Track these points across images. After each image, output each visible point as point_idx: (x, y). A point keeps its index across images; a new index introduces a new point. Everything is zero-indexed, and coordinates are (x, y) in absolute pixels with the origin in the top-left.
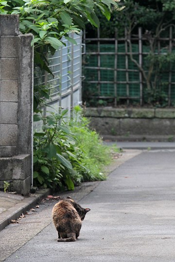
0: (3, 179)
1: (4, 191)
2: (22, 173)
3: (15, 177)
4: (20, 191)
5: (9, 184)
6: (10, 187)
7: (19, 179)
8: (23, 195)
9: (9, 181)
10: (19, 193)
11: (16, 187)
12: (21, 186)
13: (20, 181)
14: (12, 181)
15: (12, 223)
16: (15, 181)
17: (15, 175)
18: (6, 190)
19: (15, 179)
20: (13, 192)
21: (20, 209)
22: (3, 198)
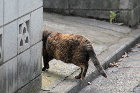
0: (109, 9)
1: (110, 22)
2: (130, 3)
3: (122, 7)
4: (128, 22)
5: (115, 15)
6: (117, 18)
7: (127, 9)
8: (130, 27)
9: (116, 11)
10: (126, 24)
11: (123, 18)
12: (129, 17)
13: (127, 11)
14: (118, 11)
15: (110, 66)
16: (122, 11)
17: (123, 4)
18: (112, 21)
19: (122, 10)
20: (119, 22)
21: (123, 47)
22: (107, 32)
